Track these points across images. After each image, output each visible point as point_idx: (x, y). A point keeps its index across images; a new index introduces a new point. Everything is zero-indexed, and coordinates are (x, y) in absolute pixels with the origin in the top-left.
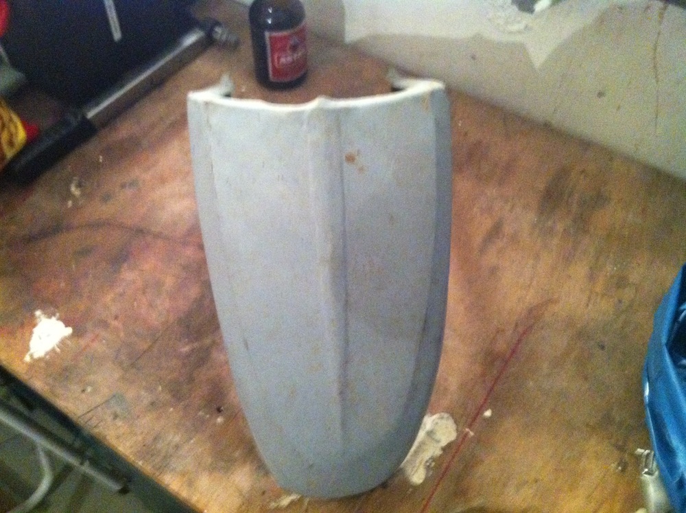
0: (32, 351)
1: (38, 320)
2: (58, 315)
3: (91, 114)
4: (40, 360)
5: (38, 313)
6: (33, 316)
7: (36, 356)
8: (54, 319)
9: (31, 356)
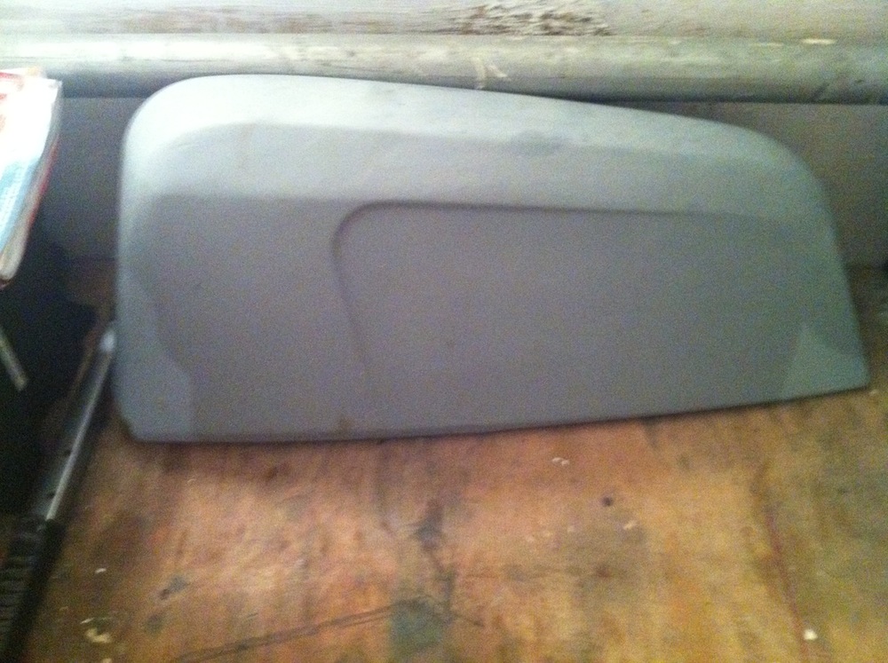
3: (50, 513)
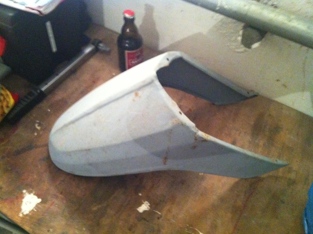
0: (23, 211)
1: (24, 195)
2: (34, 192)
3: (44, 89)
4: (27, 215)
5: (24, 191)
6: (22, 193)
7: (25, 213)
8: (32, 194)
9: (22, 214)
